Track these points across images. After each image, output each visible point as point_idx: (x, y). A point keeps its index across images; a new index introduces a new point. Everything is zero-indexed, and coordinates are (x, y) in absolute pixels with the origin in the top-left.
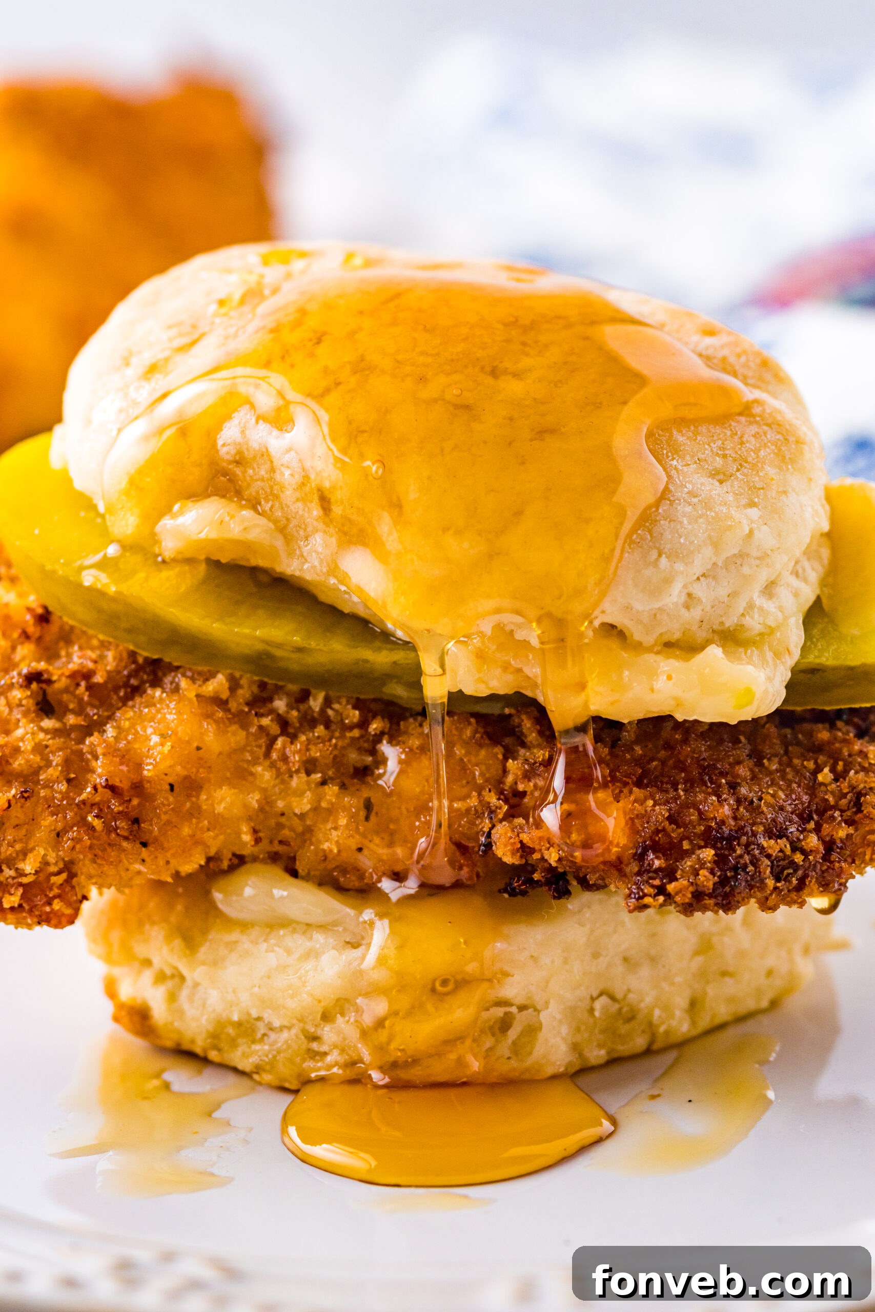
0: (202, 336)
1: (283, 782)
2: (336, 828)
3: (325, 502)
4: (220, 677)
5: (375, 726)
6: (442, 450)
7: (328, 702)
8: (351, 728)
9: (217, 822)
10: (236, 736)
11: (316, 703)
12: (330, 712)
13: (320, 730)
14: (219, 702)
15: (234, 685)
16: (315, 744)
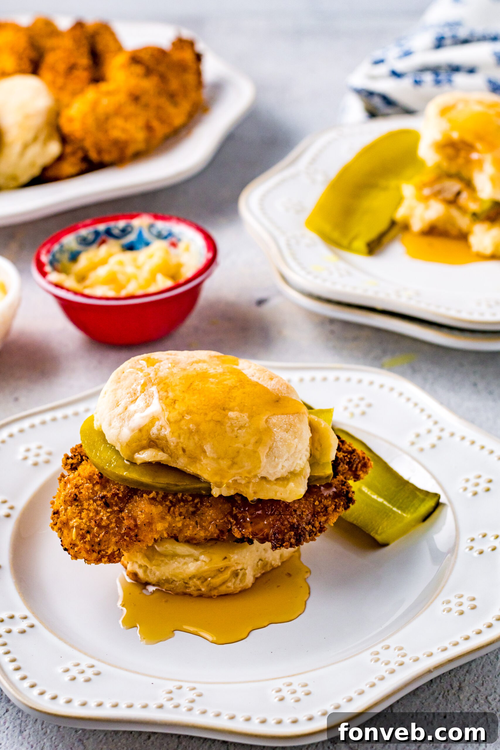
0: (138, 397)
1: (174, 519)
2: (189, 530)
3: (184, 450)
4: (154, 492)
5: (196, 501)
6: (215, 436)
7: (183, 495)
8: (190, 501)
9: (157, 532)
10: (160, 508)
11: (180, 496)
12: (184, 498)
13: (182, 504)
14: (153, 499)
15: (157, 494)
16: (181, 508)
